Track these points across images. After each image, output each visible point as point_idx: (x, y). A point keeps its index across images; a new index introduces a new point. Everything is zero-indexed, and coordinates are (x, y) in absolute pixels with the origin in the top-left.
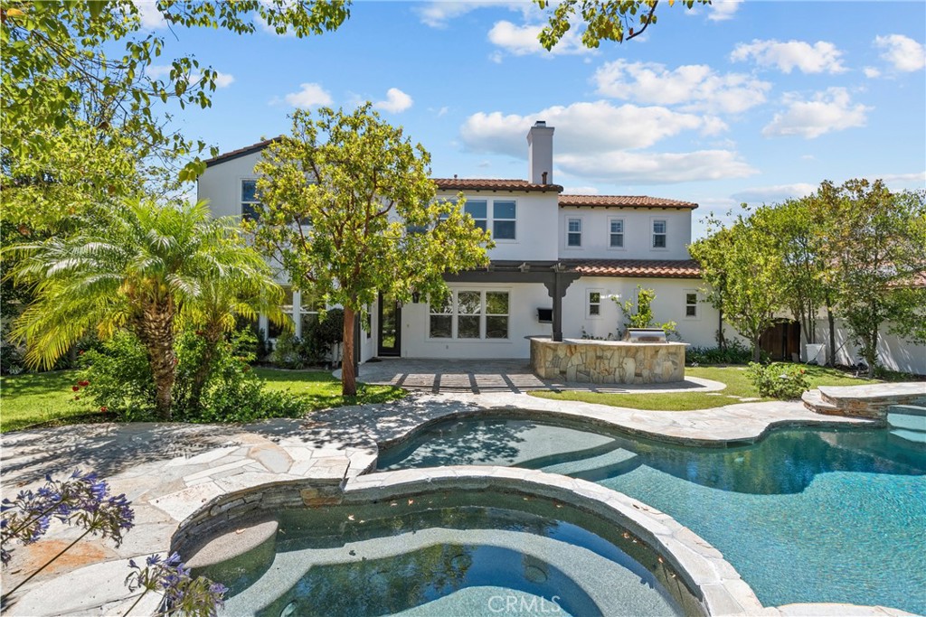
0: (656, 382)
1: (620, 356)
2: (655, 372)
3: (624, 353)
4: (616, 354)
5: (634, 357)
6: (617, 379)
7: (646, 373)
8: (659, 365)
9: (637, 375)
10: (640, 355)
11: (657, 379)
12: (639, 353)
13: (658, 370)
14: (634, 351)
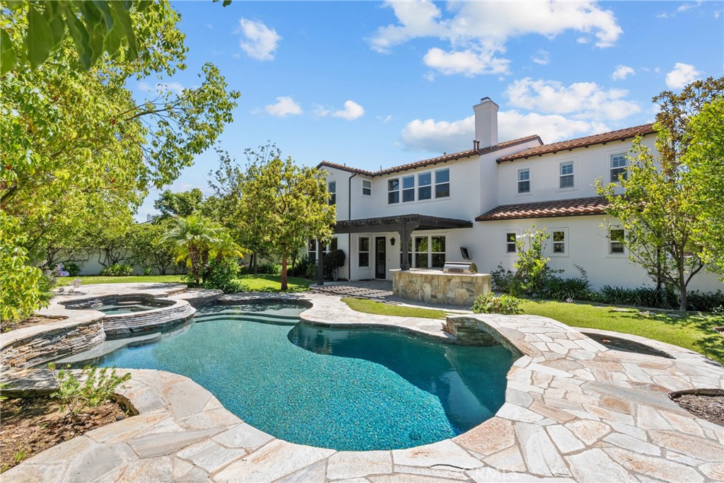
0: (449, 304)
1: (421, 282)
2: (448, 296)
3: (423, 280)
4: (419, 279)
5: (430, 283)
6: (420, 299)
7: (440, 296)
8: (452, 291)
9: (432, 296)
10: (435, 282)
11: (450, 301)
12: (434, 280)
13: (450, 295)
14: (430, 278)
